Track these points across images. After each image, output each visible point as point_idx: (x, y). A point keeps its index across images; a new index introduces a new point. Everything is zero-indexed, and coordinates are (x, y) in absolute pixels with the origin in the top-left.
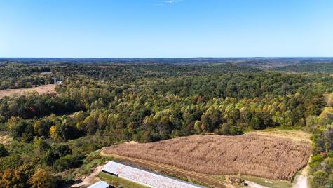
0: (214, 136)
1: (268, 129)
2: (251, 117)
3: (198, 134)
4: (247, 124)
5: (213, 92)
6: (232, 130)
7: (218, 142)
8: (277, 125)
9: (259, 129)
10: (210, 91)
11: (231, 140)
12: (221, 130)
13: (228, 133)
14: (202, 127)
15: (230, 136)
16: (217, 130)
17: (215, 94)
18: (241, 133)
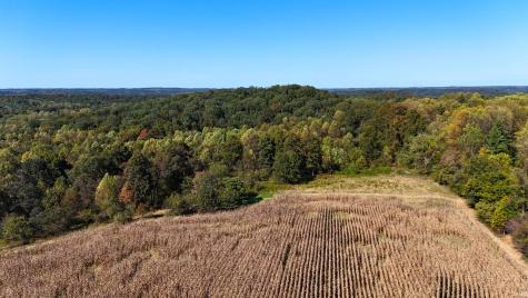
0: (165, 223)
1: (320, 179)
2: (273, 152)
3: (106, 220)
4: (264, 171)
5: (174, 120)
6: (226, 193)
7: (175, 244)
8: (335, 168)
9: (299, 183)
10: (169, 119)
11: (226, 227)
12: (187, 198)
13: (214, 203)
14: (124, 194)
15: (220, 215)
16: (175, 199)
17: (179, 123)
18: (251, 198)
